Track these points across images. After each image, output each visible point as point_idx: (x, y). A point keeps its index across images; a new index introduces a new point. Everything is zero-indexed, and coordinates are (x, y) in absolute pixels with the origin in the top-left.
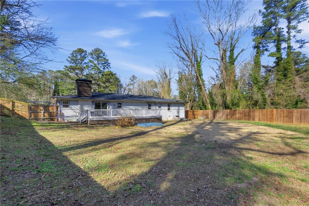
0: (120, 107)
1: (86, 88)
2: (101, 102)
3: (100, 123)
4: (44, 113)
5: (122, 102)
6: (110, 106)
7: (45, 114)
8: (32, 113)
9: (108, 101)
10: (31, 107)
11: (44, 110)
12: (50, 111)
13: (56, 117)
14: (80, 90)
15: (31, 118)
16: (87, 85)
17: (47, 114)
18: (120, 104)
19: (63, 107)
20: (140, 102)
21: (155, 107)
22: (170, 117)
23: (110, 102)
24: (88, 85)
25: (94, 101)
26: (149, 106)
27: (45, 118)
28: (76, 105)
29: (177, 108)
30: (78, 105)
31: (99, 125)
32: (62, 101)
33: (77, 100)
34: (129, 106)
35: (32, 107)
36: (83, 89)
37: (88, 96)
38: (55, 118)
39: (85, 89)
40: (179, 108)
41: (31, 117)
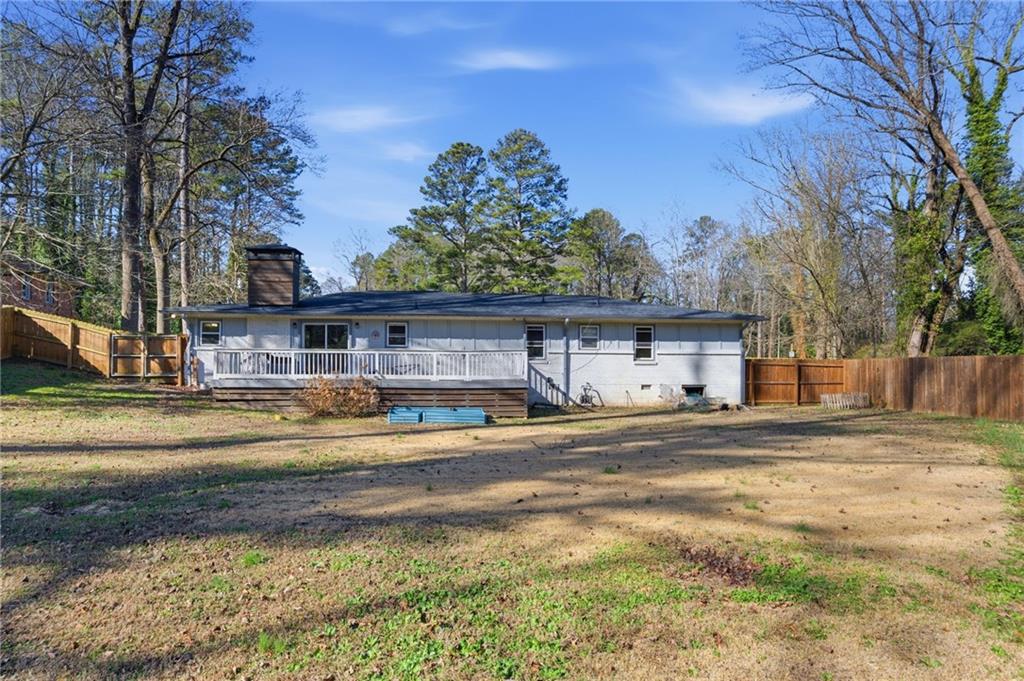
0: (402, 342)
1: (272, 277)
2: (326, 325)
3: (250, 397)
4: (148, 359)
5: (407, 322)
6: (357, 340)
7: (152, 362)
8: (119, 361)
9: (350, 321)
10: (116, 341)
11: (146, 352)
12: (164, 353)
13: (180, 373)
14: (256, 285)
15: (116, 374)
16: (277, 267)
17: (156, 365)
18: (401, 330)
19: (204, 342)
20: (488, 322)
21: (562, 342)
22: (646, 390)
23: (357, 324)
24: (282, 265)
25: (301, 321)
26: (529, 338)
27: (149, 375)
28: (240, 335)
29: (689, 347)
30: (245, 335)
31: (245, 406)
32: (202, 322)
33: (245, 319)
34: (436, 340)
35: (119, 341)
36: (264, 281)
37: (282, 303)
38: (177, 377)
39: (272, 279)
40: (701, 347)
41: (115, 370)
